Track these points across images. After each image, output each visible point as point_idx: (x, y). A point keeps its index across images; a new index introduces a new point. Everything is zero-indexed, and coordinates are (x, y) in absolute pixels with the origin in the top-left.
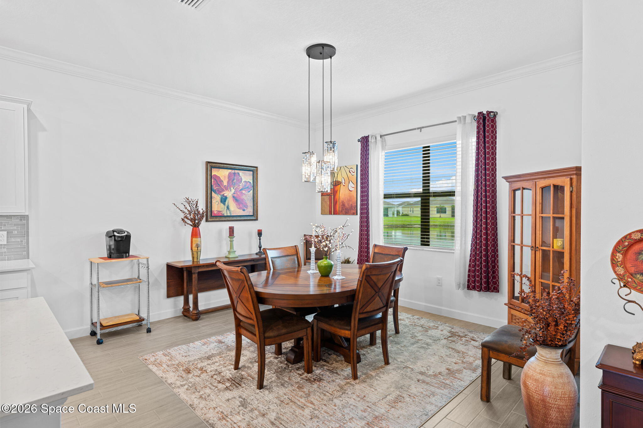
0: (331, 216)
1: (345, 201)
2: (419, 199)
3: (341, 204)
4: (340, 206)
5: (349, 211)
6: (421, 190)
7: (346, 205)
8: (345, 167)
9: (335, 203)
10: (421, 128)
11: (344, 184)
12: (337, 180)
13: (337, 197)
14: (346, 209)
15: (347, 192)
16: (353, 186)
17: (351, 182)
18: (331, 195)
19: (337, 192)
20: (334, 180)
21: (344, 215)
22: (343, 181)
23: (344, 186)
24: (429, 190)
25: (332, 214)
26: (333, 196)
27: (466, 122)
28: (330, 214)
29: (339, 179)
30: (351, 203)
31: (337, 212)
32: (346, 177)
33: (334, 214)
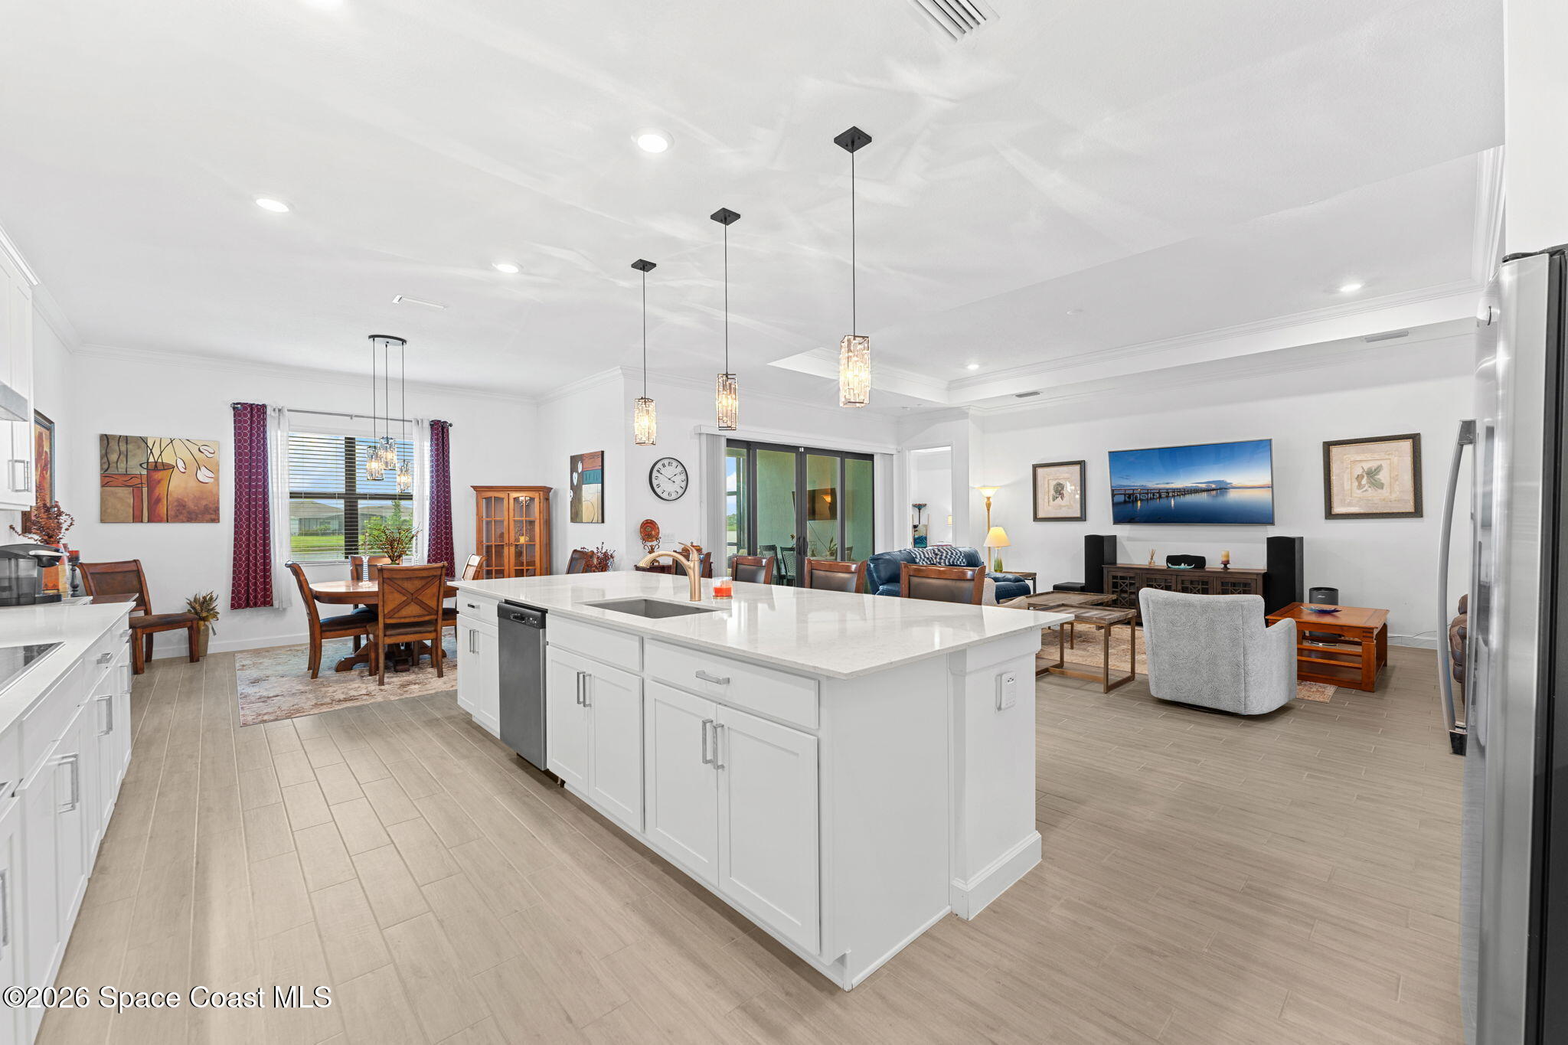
0: (142, 524)
1: (186, 500)
2: (342, 501)
3: (176, 504)
4: (170, 507)
5: (200, 516)
6: (343, 491)
7: (191, 505)
8: (186, 443)
9: (154, 502)
10: (351, 416)
11: (183, 470)
12: (160, 460)
13: (160, 490)
14: (188, 512)
15: (193, 483)
16: (211, 474)
17: (203, 468)
18: (140, 486)
19: (159, 482)
20: (151, 460)
21: (183, 522)
22: (180, 464)
23: (184, 473)
24: (355, 490)
25: (142, 522)
26: (145, 490)
27: (424, 426)
28: (137, 518)
29: (168, 458)
30: (204, 503)
31: (162, 518)
32: (188, 457)
33: (149, 521)
